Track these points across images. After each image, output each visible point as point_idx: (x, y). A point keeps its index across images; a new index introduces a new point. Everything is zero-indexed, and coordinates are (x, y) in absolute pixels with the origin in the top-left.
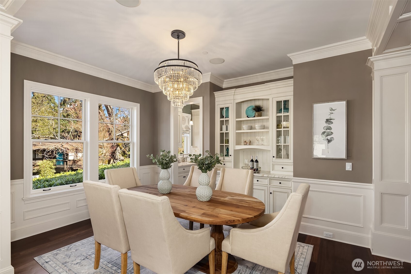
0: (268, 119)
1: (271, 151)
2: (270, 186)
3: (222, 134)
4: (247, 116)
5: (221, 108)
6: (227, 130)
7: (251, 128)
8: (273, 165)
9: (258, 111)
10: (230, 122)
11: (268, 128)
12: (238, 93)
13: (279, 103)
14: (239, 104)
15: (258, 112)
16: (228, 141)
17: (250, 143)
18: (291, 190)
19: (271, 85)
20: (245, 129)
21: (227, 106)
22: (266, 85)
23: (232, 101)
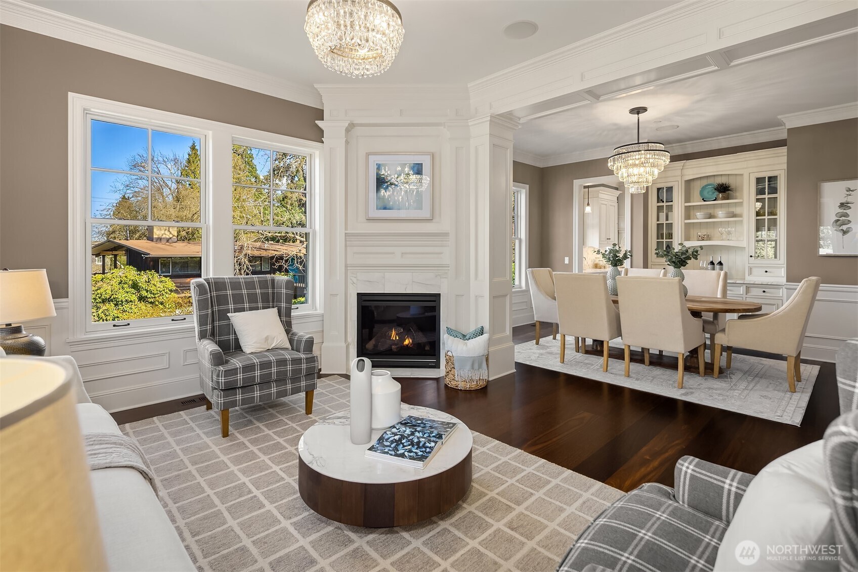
0: (742, 202)
1: (747, 249)
2: (747, 296)
3: (660, 226)
4: (703, 199)
5: (658, 189)
6: (667, 220)
7: (711, 216)
8: (750, 269)
9: (724, 192)
10: (675, 209)
11: (740, 216)
12: (690, 167)
13: (759, 181)
14: (689, 183)
15: (723, 194)
16: (670, 236)
17: (709, 238)
18: (782, 302)
19: (747, 156)
20: (699, 217)
21: (669, 185)
22: (739, 155)
23: (679, 179)
